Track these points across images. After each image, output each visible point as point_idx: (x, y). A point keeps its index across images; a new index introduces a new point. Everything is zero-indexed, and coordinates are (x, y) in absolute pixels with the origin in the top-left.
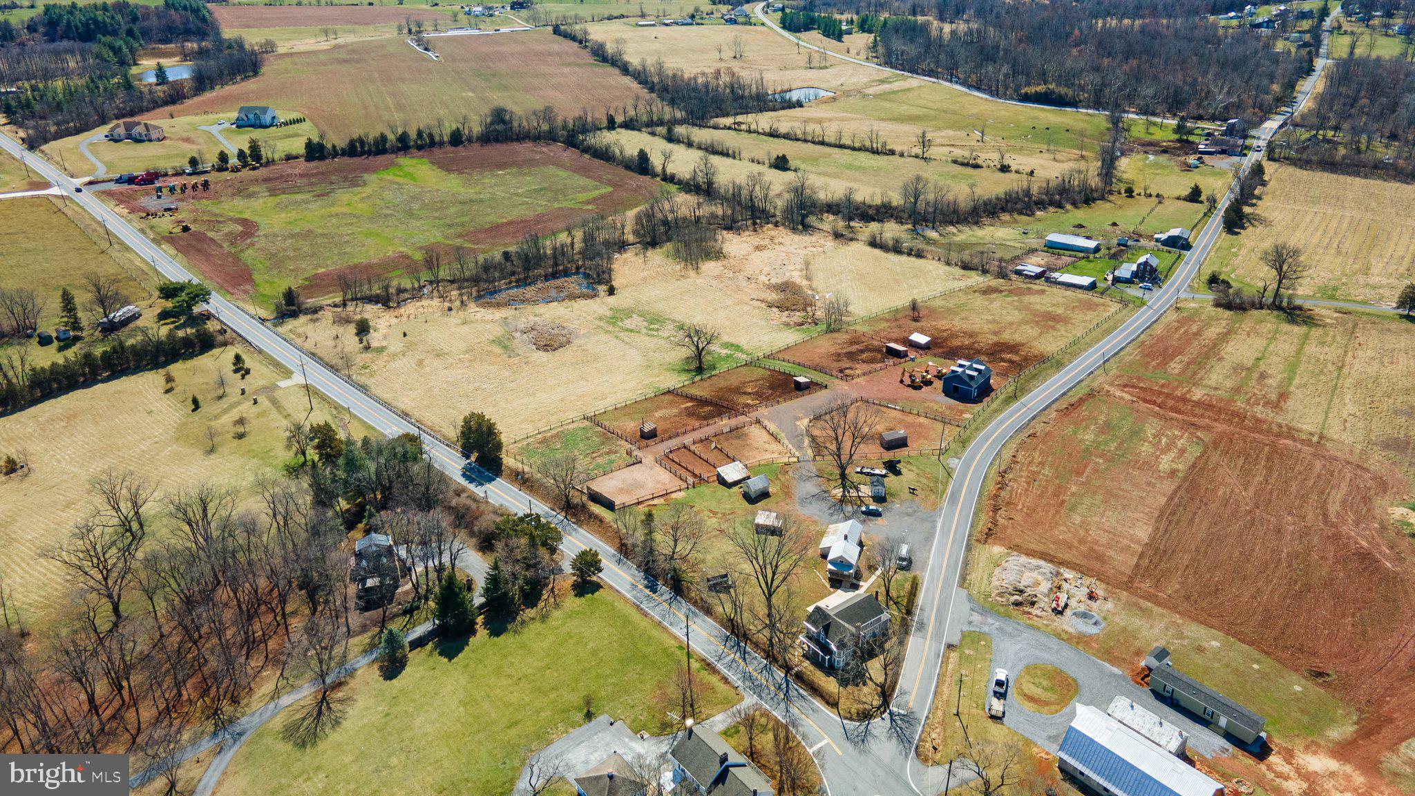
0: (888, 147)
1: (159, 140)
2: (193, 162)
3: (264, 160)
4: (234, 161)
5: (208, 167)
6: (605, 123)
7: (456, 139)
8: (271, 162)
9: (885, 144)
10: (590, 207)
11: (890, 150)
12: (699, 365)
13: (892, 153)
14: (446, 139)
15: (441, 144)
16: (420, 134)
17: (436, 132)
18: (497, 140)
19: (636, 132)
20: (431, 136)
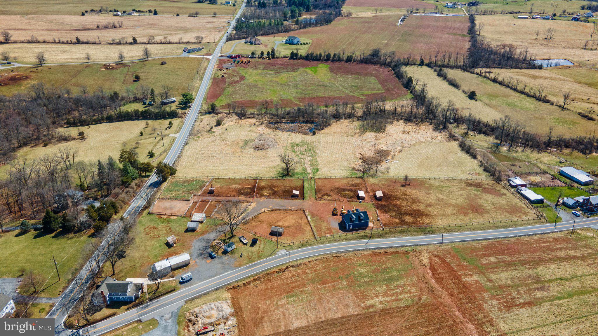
0: (547, 98)
1: (259, 44)
2: (253, 54)
3: (275, 57)
4: (265, 55)
5: (257, 56)
6: (418, 62)
7: (349, 60)
8: (277, 58)
9: (546, 96)
10: (363, 97)
11: (547, 100)
12: (287, 172)
13: (548, 101)
14: (345, 59)
15: (342, 60)
16: (335, 55)
17: (341, 55)
18: (366, 63)
19: (430, 69)
20: (339, 56)
